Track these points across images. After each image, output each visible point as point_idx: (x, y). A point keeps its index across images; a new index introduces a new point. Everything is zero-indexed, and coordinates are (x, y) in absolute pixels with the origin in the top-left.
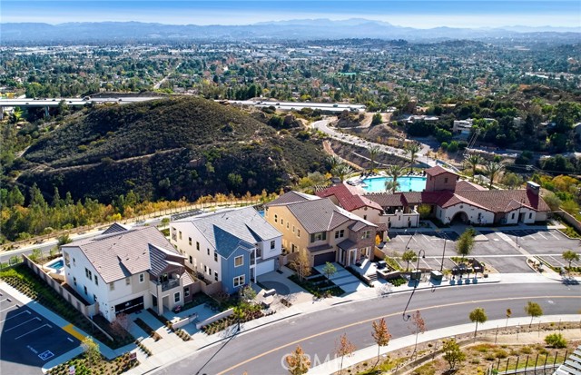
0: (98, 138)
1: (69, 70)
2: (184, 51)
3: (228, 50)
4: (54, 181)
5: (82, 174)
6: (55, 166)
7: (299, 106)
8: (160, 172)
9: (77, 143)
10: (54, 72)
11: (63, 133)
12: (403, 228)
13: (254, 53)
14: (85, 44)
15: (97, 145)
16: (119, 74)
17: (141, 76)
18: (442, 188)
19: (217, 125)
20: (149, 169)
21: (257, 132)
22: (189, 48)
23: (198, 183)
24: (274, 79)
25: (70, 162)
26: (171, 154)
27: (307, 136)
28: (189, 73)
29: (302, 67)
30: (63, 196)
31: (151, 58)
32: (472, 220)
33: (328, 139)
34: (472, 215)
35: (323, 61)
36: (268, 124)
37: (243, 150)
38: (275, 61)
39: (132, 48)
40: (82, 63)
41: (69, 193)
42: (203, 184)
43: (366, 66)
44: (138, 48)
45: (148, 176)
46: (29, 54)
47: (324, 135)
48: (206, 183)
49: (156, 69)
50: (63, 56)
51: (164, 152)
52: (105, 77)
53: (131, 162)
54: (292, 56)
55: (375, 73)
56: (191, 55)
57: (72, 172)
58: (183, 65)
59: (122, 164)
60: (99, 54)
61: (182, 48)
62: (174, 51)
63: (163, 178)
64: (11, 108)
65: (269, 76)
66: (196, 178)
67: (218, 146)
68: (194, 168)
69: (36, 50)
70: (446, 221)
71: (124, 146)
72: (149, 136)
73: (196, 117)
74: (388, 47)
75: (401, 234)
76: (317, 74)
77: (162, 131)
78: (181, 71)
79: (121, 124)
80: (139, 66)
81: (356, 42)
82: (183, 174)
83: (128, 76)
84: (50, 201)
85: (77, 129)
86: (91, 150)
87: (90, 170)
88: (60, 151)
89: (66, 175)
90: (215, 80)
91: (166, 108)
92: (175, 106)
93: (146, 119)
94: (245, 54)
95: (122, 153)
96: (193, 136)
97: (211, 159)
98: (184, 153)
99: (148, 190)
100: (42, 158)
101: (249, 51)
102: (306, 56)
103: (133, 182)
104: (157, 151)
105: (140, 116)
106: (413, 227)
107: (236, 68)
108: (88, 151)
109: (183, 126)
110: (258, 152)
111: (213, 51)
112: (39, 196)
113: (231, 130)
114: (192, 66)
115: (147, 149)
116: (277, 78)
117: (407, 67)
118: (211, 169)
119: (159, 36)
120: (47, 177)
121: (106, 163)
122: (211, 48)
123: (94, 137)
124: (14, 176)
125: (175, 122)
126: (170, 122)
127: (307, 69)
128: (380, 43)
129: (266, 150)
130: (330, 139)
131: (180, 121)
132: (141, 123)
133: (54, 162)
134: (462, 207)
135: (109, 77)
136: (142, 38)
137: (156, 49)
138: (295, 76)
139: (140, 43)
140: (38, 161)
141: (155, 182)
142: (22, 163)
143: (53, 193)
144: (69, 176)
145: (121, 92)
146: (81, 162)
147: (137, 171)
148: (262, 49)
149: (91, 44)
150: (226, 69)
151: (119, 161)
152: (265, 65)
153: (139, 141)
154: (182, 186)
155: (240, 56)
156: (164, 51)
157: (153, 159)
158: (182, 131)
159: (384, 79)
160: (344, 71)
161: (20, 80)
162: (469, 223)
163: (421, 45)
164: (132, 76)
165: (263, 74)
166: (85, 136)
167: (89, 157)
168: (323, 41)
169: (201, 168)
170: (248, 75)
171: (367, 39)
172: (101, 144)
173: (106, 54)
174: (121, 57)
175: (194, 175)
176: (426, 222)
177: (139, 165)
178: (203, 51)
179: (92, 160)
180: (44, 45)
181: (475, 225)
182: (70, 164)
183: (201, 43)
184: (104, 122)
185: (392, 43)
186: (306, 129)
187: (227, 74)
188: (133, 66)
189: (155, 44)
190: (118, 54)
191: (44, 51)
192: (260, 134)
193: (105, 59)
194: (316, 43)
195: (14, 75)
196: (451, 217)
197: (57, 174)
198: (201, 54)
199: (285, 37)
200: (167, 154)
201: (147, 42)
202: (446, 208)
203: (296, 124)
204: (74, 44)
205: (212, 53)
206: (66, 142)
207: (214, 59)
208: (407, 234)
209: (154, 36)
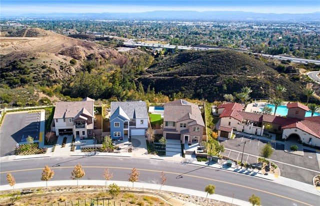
0: (178, 65)
1: (196, 33)
2: (262, 27)
3: (288, 28)
4: (151, 82)
5: (164, 80)
6: (154, 76)
8: (200, 85)
9: (168, 66)
10: (189, 34)
11: (165, 61)
13: (304, 30)
14: (212, 21)
15: (176, 69)
16: (219, 37)
17: (230, 38)
18: (294, 116)
19: (239, 66)
20: (195, 83)
21: (263, 72)
22: (265, 25)
23: (217, 94)
24: (309, 45)
25: (162, 74)
26: (208, 77)
27: (298, 79)
28: (256, 39)
30: (151, 89)
31: (240, 30)
33: (312, 82)
34: (304, 138)
36: (275, 69)
37: (247, 81)
38: (315, 34)
39: (235, 24)
40: (204, 31)
41: (154, 88)
42: (219, 95)
44: (237, 24)
45: (193, 87)
46: (184, 25)
48: (221, 95)
49: (240, 35)
50: (198, 27)
51: (205, 76)
52: (211, 38)
53: (187, 79)
56: (264, 29)
57: (160, 79)
58: (256, 34)
59: (183, 79)
60: (216, 26)
61: (261, 26)
62: (255, 27)
63: (200, 88)
64: (161, 49)
65: (305, 43)
66: (216, 92)
67: (234, 77)
68: (217, 86)
69: (187, 23)
71: (186, 70)
72: (200, 67)
73: (229, 60)
75: (246, 137)
77: (208, 66)
78: (253, 37)
79: (190, 60)
80: (232, 33)
82: (210, 88)
83: (224, 38)
84: (146, 90)
85: (171, 60)
86: (172, 71)
87: (168, 79)
88: (160, 69)
89: (157, 80)
90: (269, 43)
91: (214, 54)
92: (219, 54)
93: (202, 59)
94: (298, 30)
95: (184, 74)
96: (223, 70)
97: (228, 83)
98: (215, 78)
99: (191, 93)
100: (152, 71)
101: (302, 28)
103: (185, 88)
104: (201, 75)
105: (200, 57)
106: (258, 135)
107: (286, 37)
108: (170, 72)
109: (220, 64)
110: (256, 83)
111: (279, 28)
112: (142, 87)
113: (246, 69)
114: (261, 35)
115: (197, 73)
116: (311, 44)
118: (225, 88)
119: (251, 19)
120: (149, 80)
121: (176, 77)
122: (278, 26)
123: (177, 65)
124: (137, 77)
125: (216, 62)
126: (213, 62)
129: (261, 83)
130: (313, 83)
131: (219, 62)
132: (199, 60)
133: (155, 74)
135: (214, 38)
136: (242, 19)
137: (246, 25)
139: (240, 22)
140: (149, 72)
141: (196, 89)
142: (144, 72)
143: (148, 87)
144: (159, 81)
145: (211, 45)
146: (165, 75)
147: (188, 83)
148: (312, 27)
149: (214, 22)
150: (280, 38)
151: (182, 77)
152: (307, 37)
153: (195, 69)
154: (208, 94)
155: (294, 31)
156: (250, 27)
157: (199, 79)
158: (218, 67)
161: (172, 37)
162: (301, 142)
164: (226, 38)
165: (301, 42)
166: (173, 64)
167: (169, 74)
169: (220, 87)
170: (292, 42)
172: (178, 68)
173: (219, 26)
175: (216, 89)
176: (270, 135)
177: (190, 80)
178: (272, 27)
179: (170, 75)
180: (192, 21)
182: (160, 76)
183: (272, 23)
184: (184, 58)
186: (300, 75)
187: (279, 40)
188: (228, 34)
189: (247, 23)
190: (225, 27)
191: (191, 24)
192: (264, 74)
193: (217, 29)
195: (171, 34)
197: (153, 79)
198: (270, 29)
200: (206, 77)
201: (243, 22)
202: (284, 129)
203: (294, 71)
204: (207, 21)
205: (277, 29)
206: (164, 66)
207: (276, 32)
208: (250, 138)
209: (249, 19)
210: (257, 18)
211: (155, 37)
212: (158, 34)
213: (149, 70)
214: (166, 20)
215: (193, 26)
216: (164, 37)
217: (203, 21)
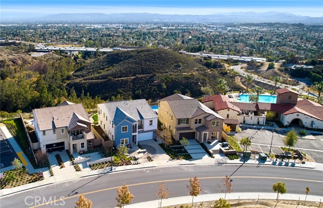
0: (109, 67)
1: (109, 35)
2: (170, 28)
3: (194, 28)
4: (83, 87)
5: (97, 84)
6: (85, 80)
7: (225, 57)
8: (137, 86)
9: (98, 69)
10: (102, 36)
11: (93, 64)
12: (253, 125)
13: (208, 30)
14: (120, 23)
15: (107, 70)
16: (133, 38)
17: (144, 39)
18: (287, 102)
19: (172, 64)
20: (132, 84)
21: (195, 68)
22: (173, 26)
23: (157, 94)
24: (217, 43)
25: (93, 77)
26: (145, 77)
27: (226, 73)
28: (169, 38)
29: (234, 37)
30: (85, 95)
31: (151, 31)
32: (306, 125)
33: (238, 75)
34: (306, 122)
35: (247, 35)
36: (204, 65)
37: (185, 78)
38: (219, 34)
39: (143, 26)
40: (116, 33)
41: (88, 93)
42: (159, 94)
43: (274, 38)
44: (146, 26)
45: (130, 88)
46: (92, 28)
47: (237, 73)
48: (161, 94)
49: (152, 36)
50: (108, 29)
51: (141, 76)
52: (125, 39)
53: (122, 80)
54: (229, 31)
55: (279, 42)
56: (173, 30)
57: (92, 83)
58: (167, 34)
59: (118, 81)
60: (126, 28)
61: (169, 26)
62: (164, 28)
63: (138, 89)
64: (77, 52)
65: (214, 42)
66: (156, 91)
67: (171, 75)
68: (155, 86)
69: (96, 26)
70: (286, 123)
71: (120, 71)
72: (134, 67)
73: (161, 58)
74: (291, 27)
75: (250, 128)
76: (242, 41)
77: (141, 65)
78: (165, 38)
79: (121, 61)
80: (144, 34)
81: (270, 25)
82: (149, 88)
83: (137, 39)
84: (78, 96)
85: (99, 62)
86: (104, 73)
87: (102, 82)
88: (89, 72)
89: (89, 84)
90: (183, 42)
91: (146, 53)
92: (150, 52)
93: (134, 58)
94: (203, 30)
95: (119, 75)
96: (158, 69)
97: (166, 81)
98: (151, 77)
99: (129, 95)
100: (80, 75)
101: (205, 28)
102: (237, 31)
103: (122, 90)
104: (137, 75)
105: (131, 57)
106: (260, 125)
107: (196, 37)
108: (102, 74)
109: (153, 63)
110: (193, 79)
111: (185, 28)
112: (75, 93)
113: (180, 67)
114: (172, 35)
115: (132, 74)
116: (218, 42)
117: (301, 39)
118: (165, 87)
119: (158, 20)
120: (80, 84)
121: (110, 80)
122: (184, 27)
123: (107, 66)
124: (65, 83)
125: (149, 61)
126: (146, 61)
127: (237, 38)
128: (286, 25)
129: (198, 79)
130: (240, 76)
131: (152, 60)
132: (131, 60)
133: (85, 78)
134: (298, 115)
135: (128, 39)
136: (149, 21)
137: (155, 26)
138: (229, 42)
139: (147, 23)
140: (78, 76)
141: (134, 91)
142: (71, 77)
143: (81, 93)
144: (91, 85)
145: (130, 46)
146: (97, 78)
147: (125, 85)
148: (213, 27)
149: (123, 24)
150: (190, 37)
151: (117, 79)
152: (213, 35)
153: (128, 69)
154: (148, 94)
155: (200, 31)
156: (159, 28)
157: (134, 79)
158: (152, 66)
159: (285, 45)
160: (259, 40)
161: (85, 39)
162: (303, 127)
163: (313, 26)
164: (140, 39)
165: (210, 40)
166: (103, 66)
167: (102, 76)
168: (249, 24)
169: (159, 86)
170: (202, 41)
171: (277, 23)
172: (109, 70)
173: (129, 28)
174: (136, 30)
175: (155, 89)
176: (271, 123)
177: (126, 81)
178: (180, 28)
179: (103, 77)
180: (100, 24)
181: (307, 129)
182: (92, 79)
183: (179, 24)
184: (113, 59)
185: (294, 25)
186: (226, 70)
187: (190, 39)
188: (141, 34)
189: (155, 24)
190: (135, 28)
191: (100, 26)
192: (197, 70)
193: (128, 31)
194: (246, 25)
195: (82, 37)
196: (290, 122)
197: (85, 83)
198: (178, 29)
199: (227, 21)
200: (142, 77)
201: (151, 23)
202: (286, 115)
203: (221, 66)
204: (115, 23)
205: (184, 29)
206: (93, 68)
207: (185, 32)
208: (255, 129)
209: (156, 20)
210: (163, 19)
211: (67, 41)
212: (69, 38)
213: (77, 73)
214: (72, 23)
215: (103, 29)
216: (77, 40)
217: (111, 24)
